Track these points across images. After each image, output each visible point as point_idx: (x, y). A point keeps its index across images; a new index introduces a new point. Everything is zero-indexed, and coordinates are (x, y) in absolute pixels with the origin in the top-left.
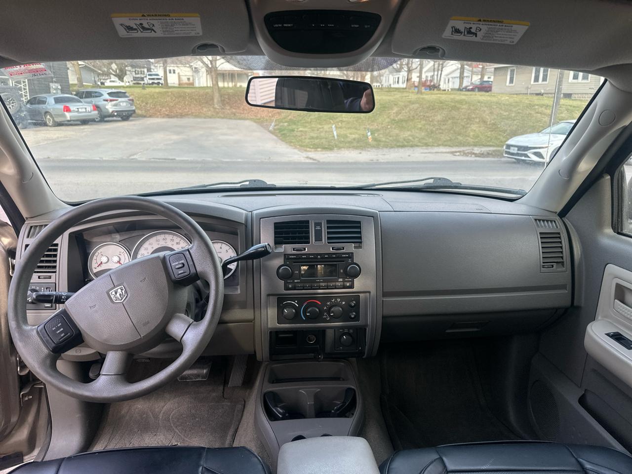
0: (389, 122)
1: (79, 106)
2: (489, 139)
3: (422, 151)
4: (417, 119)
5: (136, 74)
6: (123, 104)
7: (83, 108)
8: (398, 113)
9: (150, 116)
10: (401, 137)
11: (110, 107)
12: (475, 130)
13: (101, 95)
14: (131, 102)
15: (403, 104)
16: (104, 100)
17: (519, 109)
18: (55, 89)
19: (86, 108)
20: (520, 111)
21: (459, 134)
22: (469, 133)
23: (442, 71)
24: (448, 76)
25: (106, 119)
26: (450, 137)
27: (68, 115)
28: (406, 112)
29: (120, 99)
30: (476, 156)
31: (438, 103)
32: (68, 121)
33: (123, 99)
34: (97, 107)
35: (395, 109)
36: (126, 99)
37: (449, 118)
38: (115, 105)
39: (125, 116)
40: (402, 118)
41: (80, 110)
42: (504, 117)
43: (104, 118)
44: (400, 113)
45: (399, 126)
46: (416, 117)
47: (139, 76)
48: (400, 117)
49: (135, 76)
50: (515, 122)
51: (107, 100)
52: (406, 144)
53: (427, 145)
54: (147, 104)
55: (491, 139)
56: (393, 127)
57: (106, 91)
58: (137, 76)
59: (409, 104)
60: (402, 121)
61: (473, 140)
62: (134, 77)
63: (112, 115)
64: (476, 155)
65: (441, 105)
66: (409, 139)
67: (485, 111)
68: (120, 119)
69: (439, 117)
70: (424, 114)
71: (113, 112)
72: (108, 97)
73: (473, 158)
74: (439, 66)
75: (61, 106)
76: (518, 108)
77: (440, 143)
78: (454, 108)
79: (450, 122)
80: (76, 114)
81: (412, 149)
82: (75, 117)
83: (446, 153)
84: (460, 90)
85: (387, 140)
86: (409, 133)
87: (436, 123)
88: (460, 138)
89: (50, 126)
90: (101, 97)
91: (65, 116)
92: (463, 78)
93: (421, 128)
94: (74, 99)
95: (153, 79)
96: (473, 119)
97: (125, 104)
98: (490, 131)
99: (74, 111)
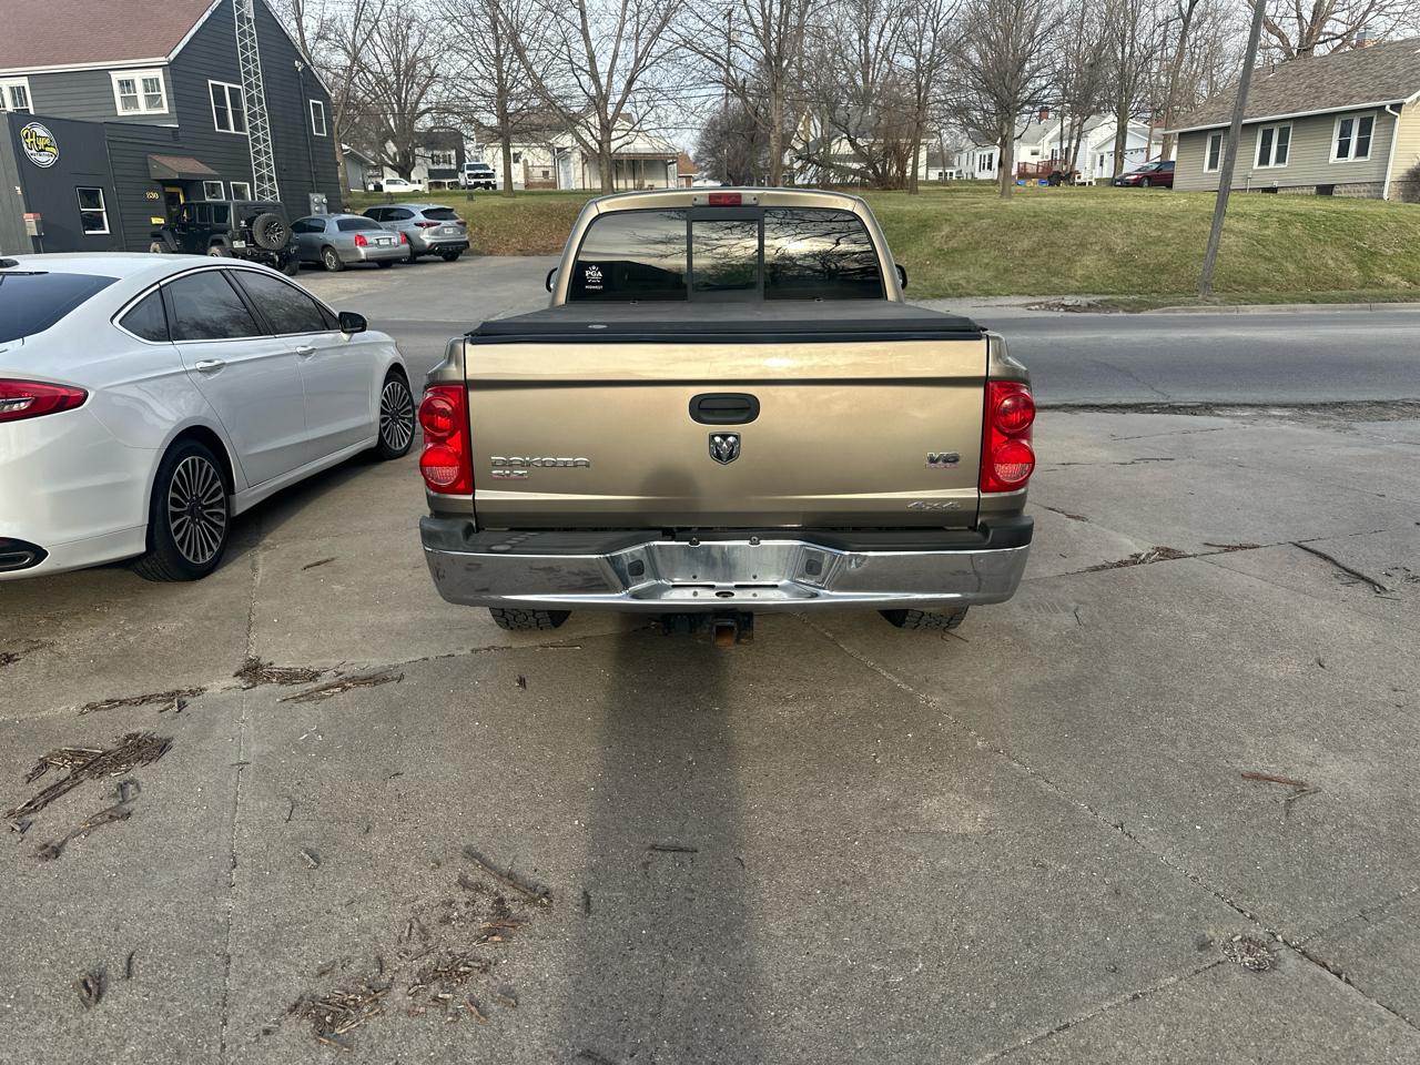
0: (929, 255)
1: (381, 234)
2: (1111, 281)
3: (975, 303)
4: (985, 247)
5: (433, 162)
6: (448, 231)
7: (383, 240)
8: (948, 238)
9: (491, 253)
10: (946, 280)
11: (427, 237)
12: (1088, 267)
13: (409, 214)
14: (461, 226)
15: (962, 219)
16: (416, 225)
17: (1185, 224)
18: (318, 204)
19: (390, 239)
20: (1184, 227)
21: (1055, 274)
22: (1076, 271)
23: (1079, 141)
24: (1101, 151)
25: (418, 258)
26: (1037, 280)
27: (363, 252)
28: (965, 236)
29: (444, 223)
30: (1066, 311)
31: (1029, 216)
32: (363, 261)
33: (448, 223)
34: (407, 238)
35: (946, 230)
36: (454, 222)
37: (1045, 246)
38: (436, 233)
39: (450, 253)
40: (956, 245)
41: (381, 242)
42: (1150, 240)
43: (417, 256)
44: (954, 236)
45: (947, 261)
46: (983, 243)
47: (441, 167)
48: (953, 243)
49: (432, 167)
50: (1170, 249)
51: (421, 225)
52: (950, 292)
53: (988, 293)
54: (481, 229)
55: (1114, 282)
56: (937, 262)
57: (419, 208)
58: (437, 167)
59: (973, 218)
60: (955, 250)
61: (1078, 284)
62: (429, 170)
63: (430, 251)
64: (1067, 308)
65: (1035, 219)
66: (959, 284)
67: (1115, 230)
68: (440, 258)
69: (1026, 244)
70: (999, 238)
71: (432, 244)
72: (421, 218)
73: (1061, 313)
74: (1072, 130)
75: (350, 236)
76: (1183, 222)
77: (1014, 289)
78: (1057, 225)
79: (1045, 251)
80: (375, 249)
81: (958, 301)
82: (373, 254)
83: (1017, 306)
84: (1112, 182)
85: (919, 287)
86: (963, 273)
87: (1017, 254)
88: (1055, 280)
89: (332, 271)
90: (413, 219)
91: (358, 253)
92: (1122, 156)
93: (987, 264)
94: (369, 223)
95: (477, 176)
96: (1089, 246)
97: (451, 231)
98: (1116, 267)
99: (372, 245)
